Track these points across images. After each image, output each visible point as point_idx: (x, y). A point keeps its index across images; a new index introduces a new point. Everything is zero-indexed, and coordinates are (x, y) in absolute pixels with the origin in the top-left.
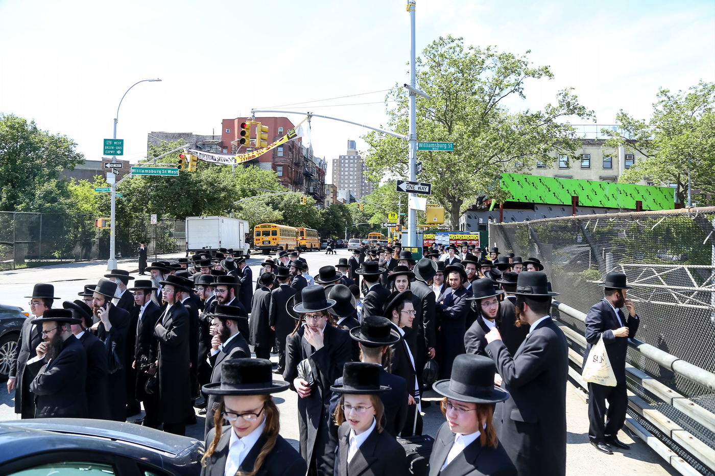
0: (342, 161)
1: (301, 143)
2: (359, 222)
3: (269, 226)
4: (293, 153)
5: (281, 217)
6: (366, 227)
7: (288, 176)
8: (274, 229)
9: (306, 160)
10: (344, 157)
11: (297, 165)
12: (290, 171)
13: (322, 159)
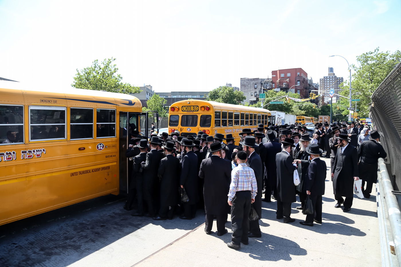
0: (326, 80)
1: (307, 78)
2: (336, 114)
3: (301, 117)
4: (304, 84)
5: (304, 113)
6: (340, 116)
7: (302, 94)
8: (303, 118)
9: (310, 85)
10: (327, 77)
11: (306, 88)
12: (303, 92)
13: (317, 83)
